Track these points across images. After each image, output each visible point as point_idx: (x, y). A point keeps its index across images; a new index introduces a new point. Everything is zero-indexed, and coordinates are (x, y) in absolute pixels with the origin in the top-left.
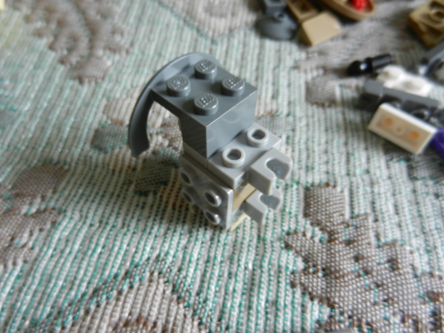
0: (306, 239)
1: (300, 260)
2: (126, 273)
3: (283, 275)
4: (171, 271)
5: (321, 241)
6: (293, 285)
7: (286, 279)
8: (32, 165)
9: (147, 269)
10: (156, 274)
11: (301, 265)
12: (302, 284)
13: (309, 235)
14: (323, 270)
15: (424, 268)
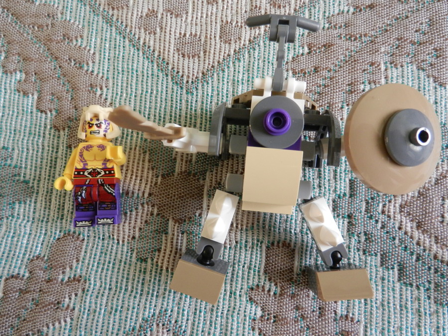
0: (264, 294)
1: (259, 309)
2: (140, 327)
3: (247, 323)
4: (170, 322)
5: (275, 294)
6: (253, 329)
7: (249, 325)
8: (57, 237)
9: (154, 323)
10: (161, 325)
11: (259, 313)
12: (259, 329)
13: (267, 289)
14: (274, 317)
15: (343, 313)
